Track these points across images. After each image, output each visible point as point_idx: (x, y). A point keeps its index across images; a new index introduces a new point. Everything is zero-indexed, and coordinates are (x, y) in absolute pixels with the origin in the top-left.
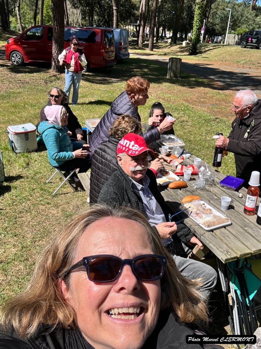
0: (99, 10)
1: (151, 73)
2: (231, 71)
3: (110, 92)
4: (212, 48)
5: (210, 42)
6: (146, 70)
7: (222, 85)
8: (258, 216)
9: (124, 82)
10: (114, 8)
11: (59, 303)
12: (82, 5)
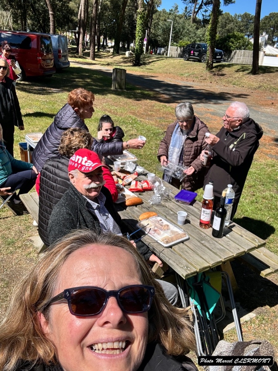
0: (33, 13)
1: (95, 84)
2: (176, 83)
3: (50, 103)
4: (156, 60)
5: (153, 54)
6: (89, 80)
7: (168, 98)
8: (213, 229)
9: (65, 92)
10: (50, 12)
11: (39, 338)
12: (13, 8)
